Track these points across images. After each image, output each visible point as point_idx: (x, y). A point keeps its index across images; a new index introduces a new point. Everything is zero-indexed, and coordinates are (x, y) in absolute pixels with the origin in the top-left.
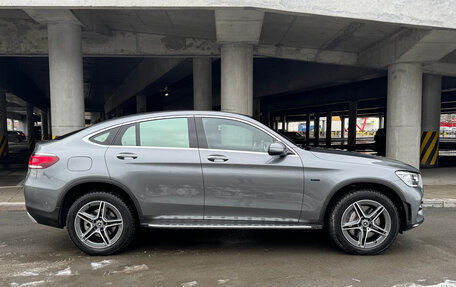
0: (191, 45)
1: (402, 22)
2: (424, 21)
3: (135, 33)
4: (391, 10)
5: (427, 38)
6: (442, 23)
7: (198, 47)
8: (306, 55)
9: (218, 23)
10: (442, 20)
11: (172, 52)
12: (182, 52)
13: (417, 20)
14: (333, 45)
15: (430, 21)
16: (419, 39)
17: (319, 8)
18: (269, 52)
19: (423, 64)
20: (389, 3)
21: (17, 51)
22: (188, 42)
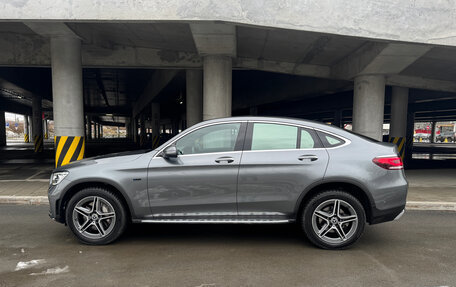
0: (183, 58)
1: (361, 35)
2: (382, 35)
3: (134, 47)
4: (351, 25)
5: (386, 51)
6: (398, 36)
7: (189, 60)
8: (285, 68)
9: (194, 36)
10: (398, 33)
11: (166, 64)
12: (175, 64)
13: (374, 33)
14: (308, 59)
15: (387, 35)
16: (379, 52)
17: (282, 22)
18: (251, 64)
19: (386, 77)
20: (348, 18)
21: (33, 62)
22: (181, 55)
